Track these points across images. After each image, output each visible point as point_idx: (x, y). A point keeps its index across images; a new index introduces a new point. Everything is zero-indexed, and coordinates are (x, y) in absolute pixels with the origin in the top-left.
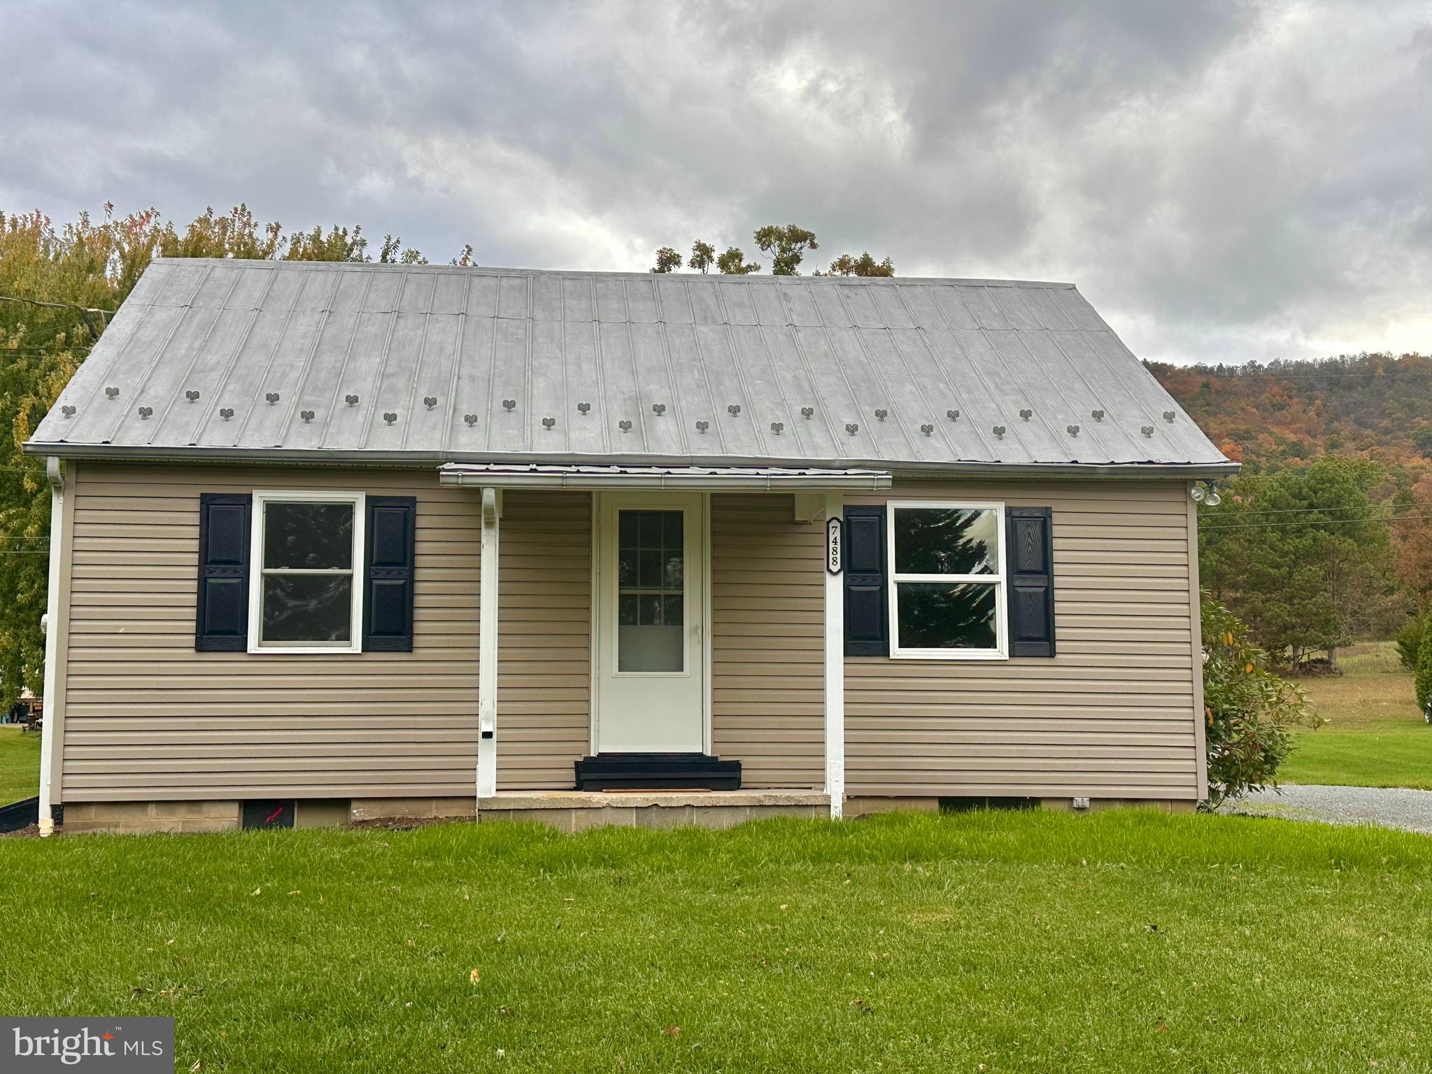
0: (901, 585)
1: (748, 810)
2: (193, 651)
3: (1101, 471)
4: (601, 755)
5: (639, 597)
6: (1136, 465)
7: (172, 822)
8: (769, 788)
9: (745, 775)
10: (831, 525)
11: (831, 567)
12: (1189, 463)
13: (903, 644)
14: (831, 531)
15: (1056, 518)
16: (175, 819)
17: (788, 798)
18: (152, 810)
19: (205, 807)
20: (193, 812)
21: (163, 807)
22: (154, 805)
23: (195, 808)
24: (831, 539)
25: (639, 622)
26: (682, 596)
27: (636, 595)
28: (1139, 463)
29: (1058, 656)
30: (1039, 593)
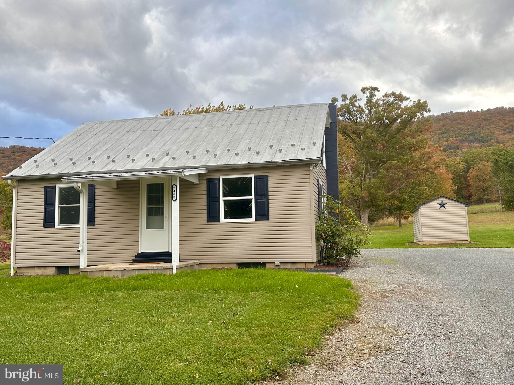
0: (225, 201)
1: (151, 270)
2: (43, 228)
3: (278, 163)
4: (142, 253)
5: (154, 209)
6: (290, 161)
7: (40, 272)
8: (188, 261)
9: (181, 258)
10: (173, 187)
11: (173, 199)
12: (307, 159)
13: (225, 218)
14: (173, 188)
15: (269, 178)
16: (41, 271)
17: (161, 267)
18: (36, 269)
19: (47, 268)
20: (45, 269)
21: (38, 268)
22: (36, 268)
23: (45, 268)
24: (173, 191)
25: (154, 215)
26: (163, 207)
27: (153, 208)
28: (291, 160)
29: (270, 220)
30: (264, 201)
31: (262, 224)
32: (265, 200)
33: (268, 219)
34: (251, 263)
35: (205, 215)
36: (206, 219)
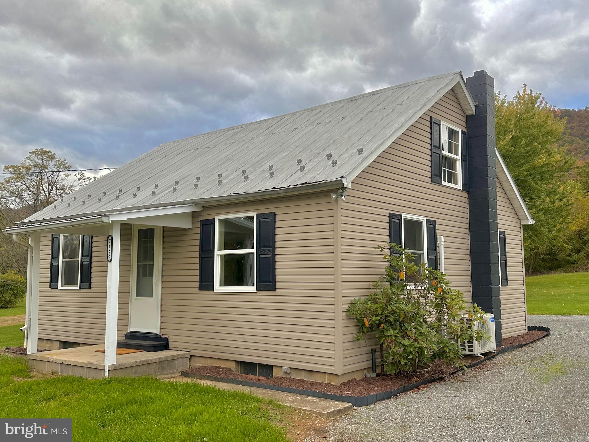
0: (221, 257)
2: (49, 288)
4: (131, 332)
8: (178, 350)
9: (171, 344)
12: (323, 181)
13: (220, 284)
15: (278, 218)
16: (48, 345)
20: (51, 344)
22: (45, 340)
23: (51, 342)
25: (147, 276)
26: (153, 265)
27: (147, 265)
28: (300, 185)
29: (277, 291)
30: (269, 258)
31: (266, 296)
32: (270, 256)
33: (274, 289)
34: (256, 363)
35: (197, 278)
36: (197, 285)
